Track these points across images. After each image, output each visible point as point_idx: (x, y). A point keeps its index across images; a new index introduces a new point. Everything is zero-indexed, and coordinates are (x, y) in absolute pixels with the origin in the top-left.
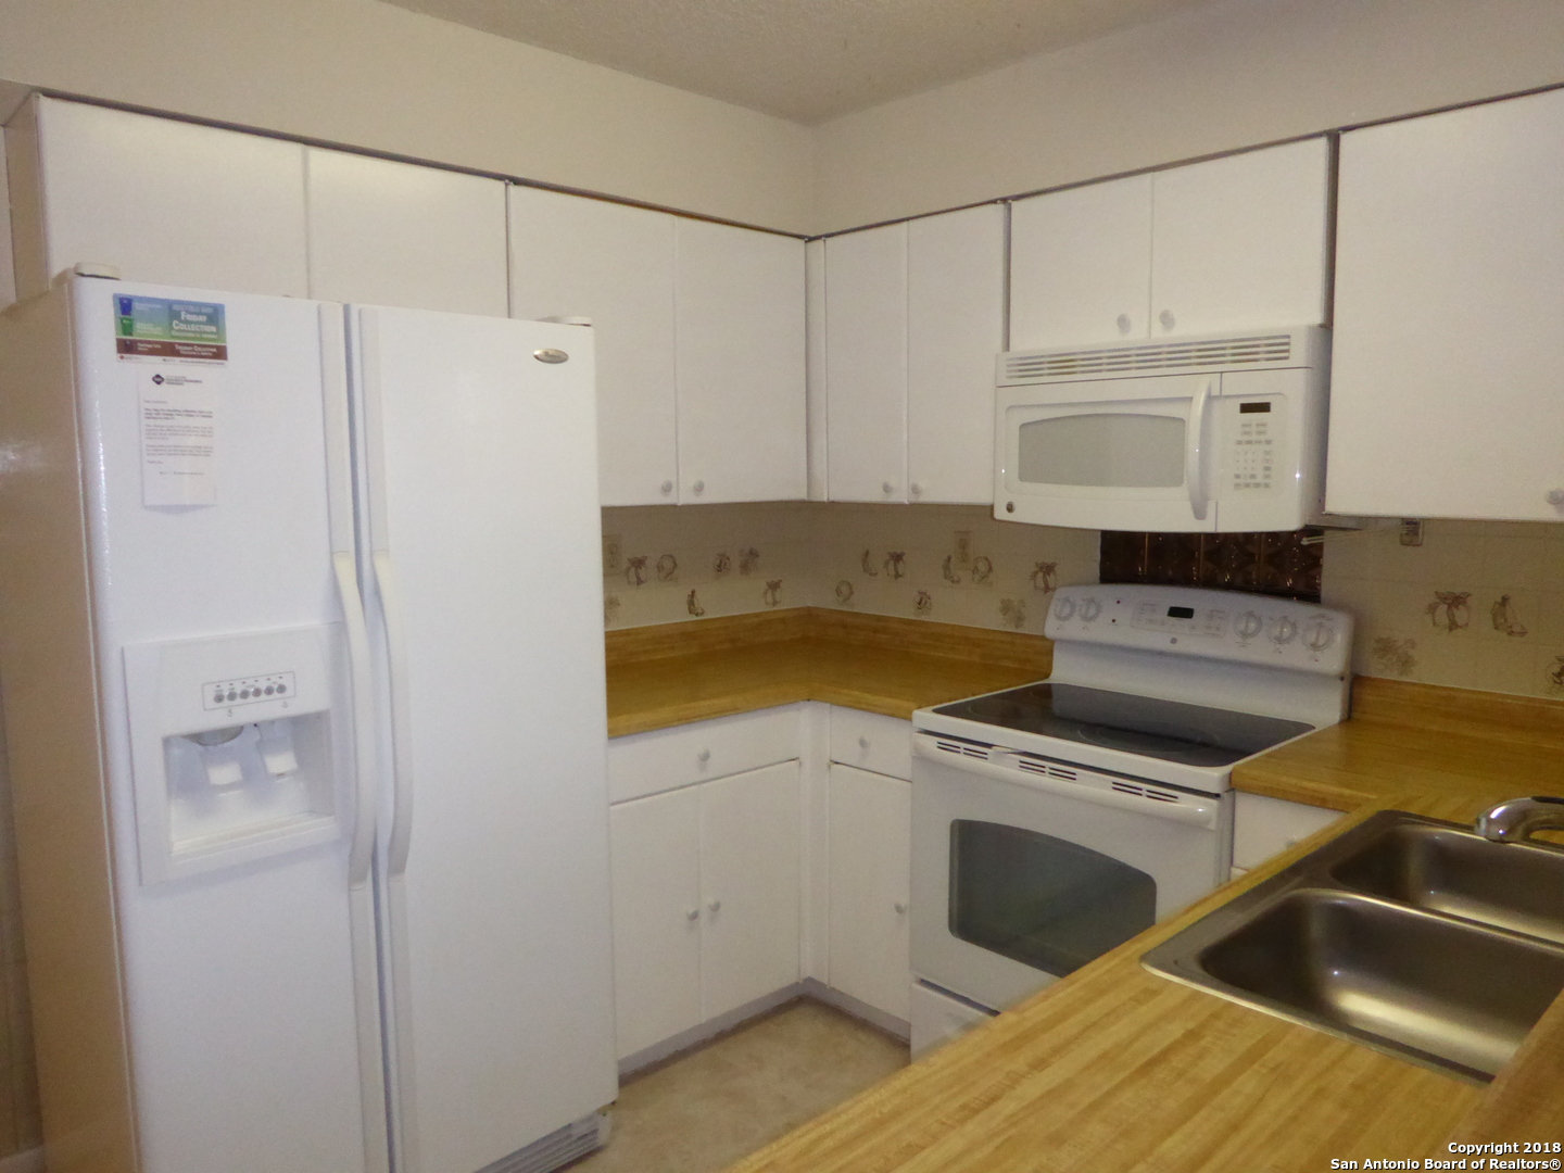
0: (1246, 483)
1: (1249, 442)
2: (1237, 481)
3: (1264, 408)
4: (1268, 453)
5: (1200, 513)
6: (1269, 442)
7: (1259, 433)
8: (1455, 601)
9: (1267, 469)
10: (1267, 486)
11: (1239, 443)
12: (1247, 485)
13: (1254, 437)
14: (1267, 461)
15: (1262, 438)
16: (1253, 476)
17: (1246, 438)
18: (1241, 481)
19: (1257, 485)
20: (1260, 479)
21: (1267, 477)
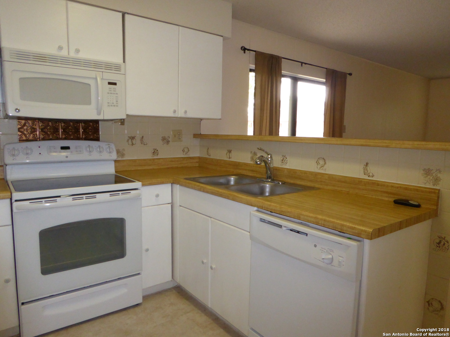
0: (110, 105)
1: (111, 93)
2: (109, 104)
3: (115, 84)
4: (117, 97)
5: (99, 113)
6: (117, 94)
7: (114, 91)
8: (133, 138)
9: (117, 101)
10: (117, 106)
11: (108, 93)
12: (112, 106)
13: (113, 92)
14: (117, 99)
15: (115, 92)
16: (113, 103)
17: (110, 92)
18: (110, 104)
19: (114, 106)
20: (115, 104)
21: (117, 103)
